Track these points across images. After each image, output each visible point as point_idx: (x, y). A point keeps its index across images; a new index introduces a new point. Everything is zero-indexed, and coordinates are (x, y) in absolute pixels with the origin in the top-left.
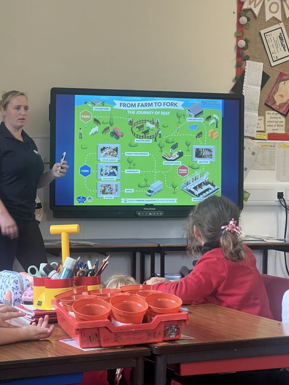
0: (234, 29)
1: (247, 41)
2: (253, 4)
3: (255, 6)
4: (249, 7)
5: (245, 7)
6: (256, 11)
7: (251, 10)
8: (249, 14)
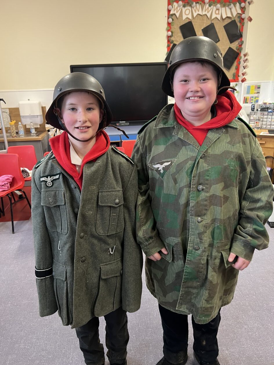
0: (166, 26)
1: (172, 32)
2: (176, 11)
3: (177, 12)
4: (174, 13)
5: (171, 13)
6: (178, 15)
7: (175, 14)
8: (174, 17)
